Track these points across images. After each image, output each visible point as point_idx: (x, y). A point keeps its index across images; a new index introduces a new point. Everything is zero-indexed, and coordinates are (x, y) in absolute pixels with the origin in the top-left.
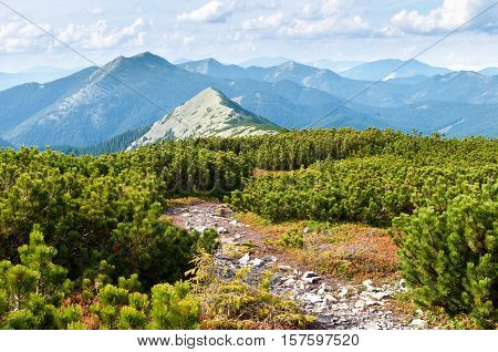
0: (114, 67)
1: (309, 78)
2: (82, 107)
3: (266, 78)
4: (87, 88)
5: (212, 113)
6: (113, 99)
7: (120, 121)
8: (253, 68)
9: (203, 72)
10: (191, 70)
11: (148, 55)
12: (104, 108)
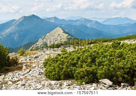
0: (21, 20)
1: (90, 24)
2: (11, 34)
3: (74, 24)
4: (13, 27)
5: (60, 36)
6: (22, 31)
7: (24, 39)
8: (70, 20)
9: (52, 22)
10: (48, 21)
11: (33, 15)
12: (18, 34)
